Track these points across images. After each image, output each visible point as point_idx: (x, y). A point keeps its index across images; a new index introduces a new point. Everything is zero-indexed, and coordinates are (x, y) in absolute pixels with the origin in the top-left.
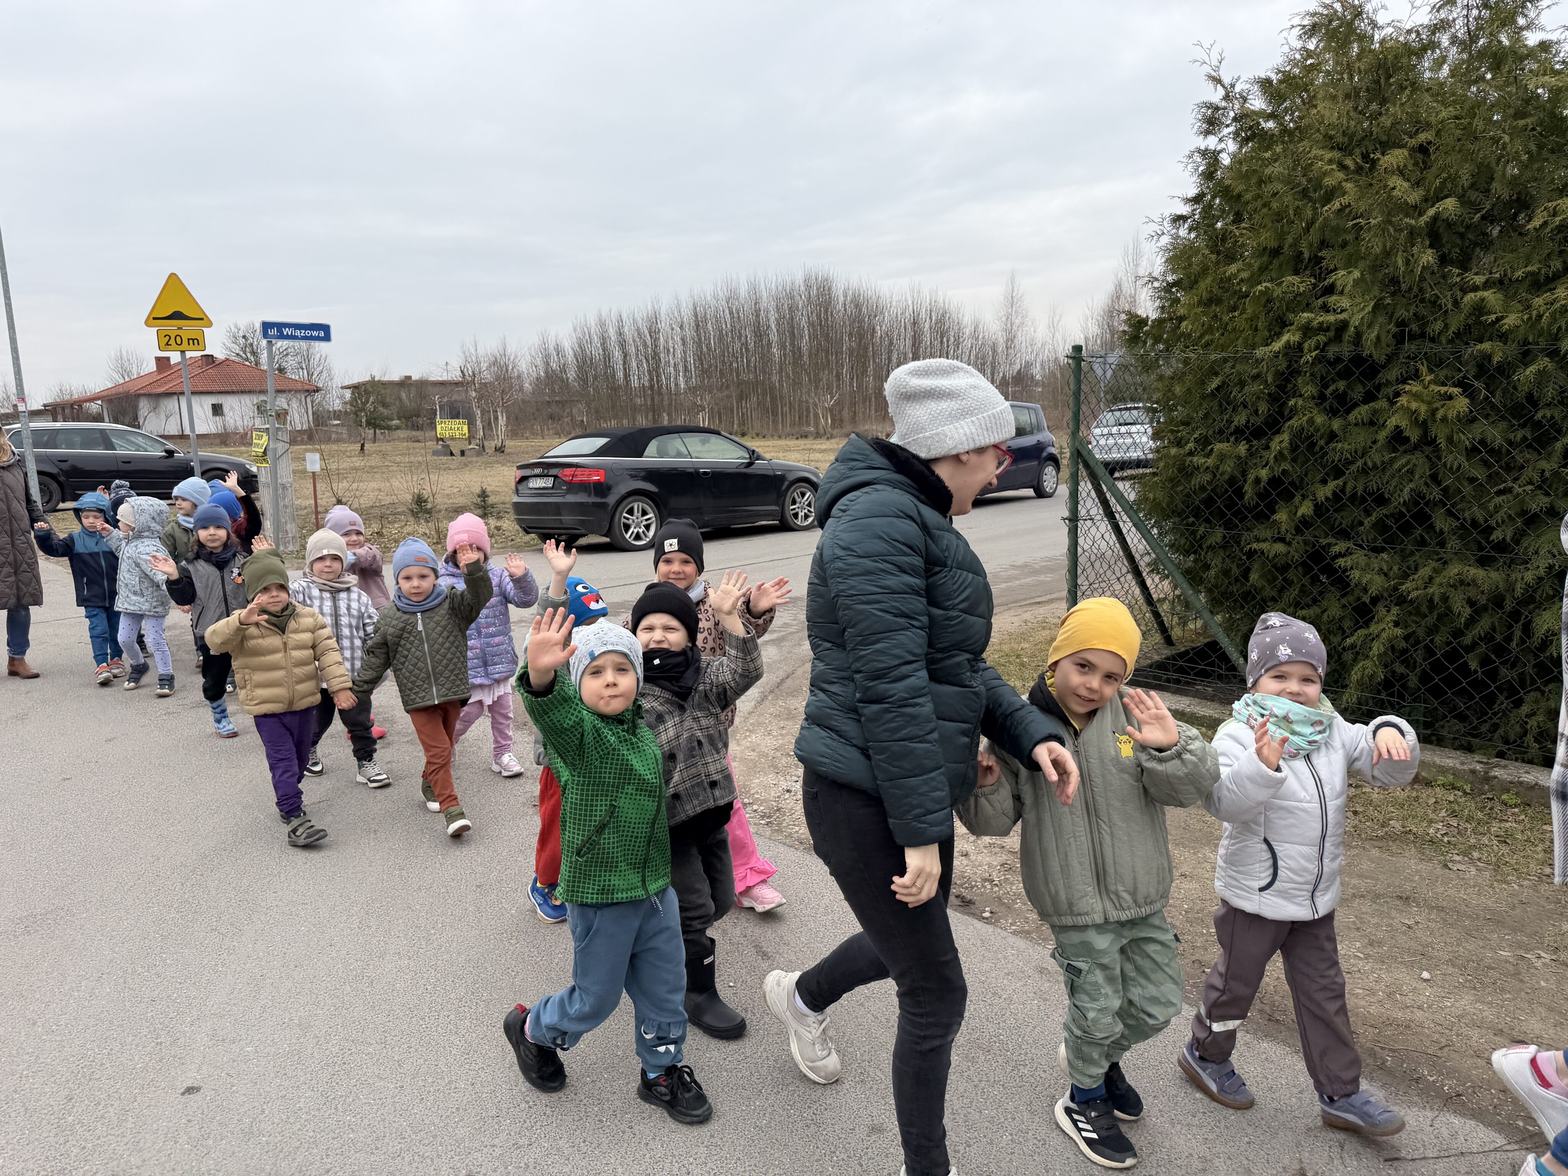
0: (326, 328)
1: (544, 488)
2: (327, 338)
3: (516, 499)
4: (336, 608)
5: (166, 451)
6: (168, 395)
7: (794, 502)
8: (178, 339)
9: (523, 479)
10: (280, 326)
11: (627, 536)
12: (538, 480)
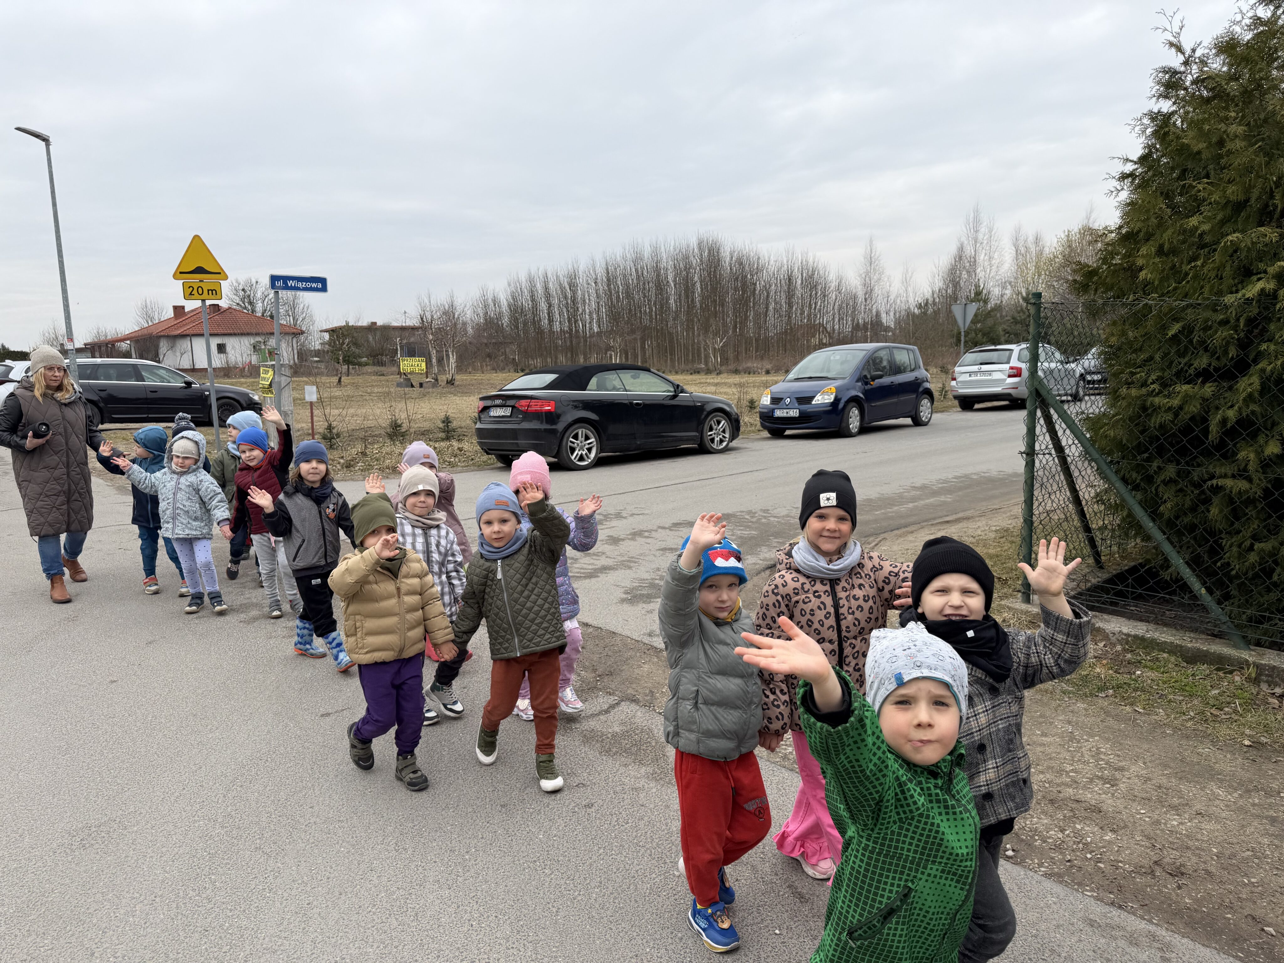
0: (323, 281)
1: (503, 417)
2: (324, 289)
3: (479, 425)
4: (427, 545)
5: (186, 383)
6: (183, 336)
7: (711, 429)
8: (200, 289)
9: (485, 409)
10: (285, 279)
11: (573, 458)
12: (498, 409)
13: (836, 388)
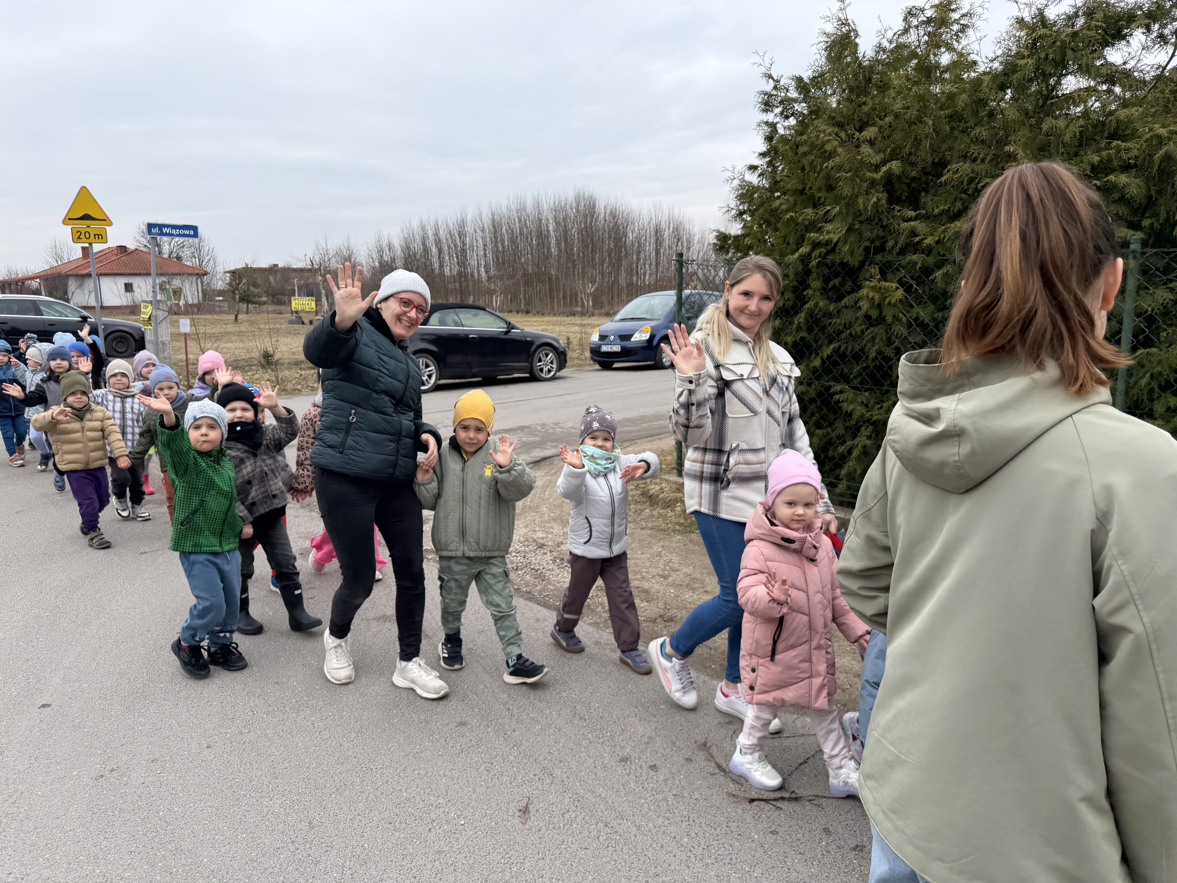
0: (195, 229)
2: (195, 236)
4: (123, 407)
5: (82, 317)
7: (540, 361)
8: (87, 234)
10: (161, 226)
13: (652, 328)
